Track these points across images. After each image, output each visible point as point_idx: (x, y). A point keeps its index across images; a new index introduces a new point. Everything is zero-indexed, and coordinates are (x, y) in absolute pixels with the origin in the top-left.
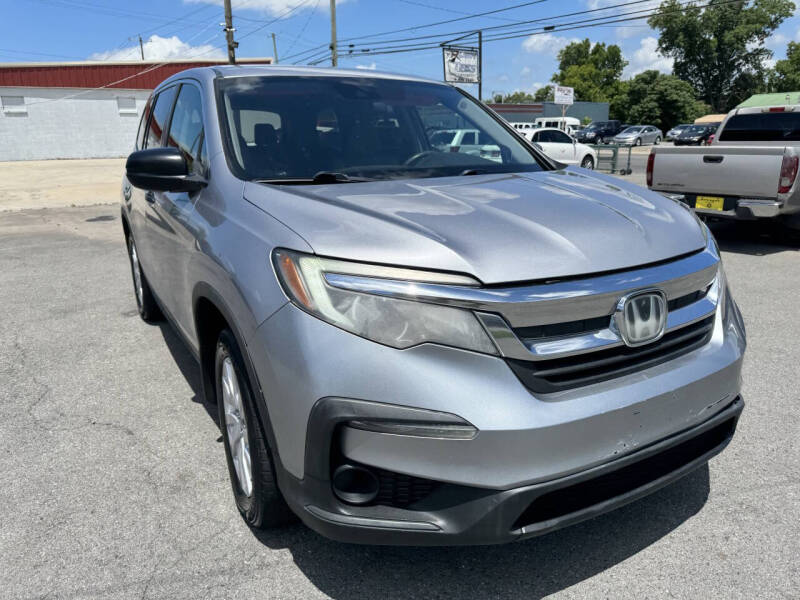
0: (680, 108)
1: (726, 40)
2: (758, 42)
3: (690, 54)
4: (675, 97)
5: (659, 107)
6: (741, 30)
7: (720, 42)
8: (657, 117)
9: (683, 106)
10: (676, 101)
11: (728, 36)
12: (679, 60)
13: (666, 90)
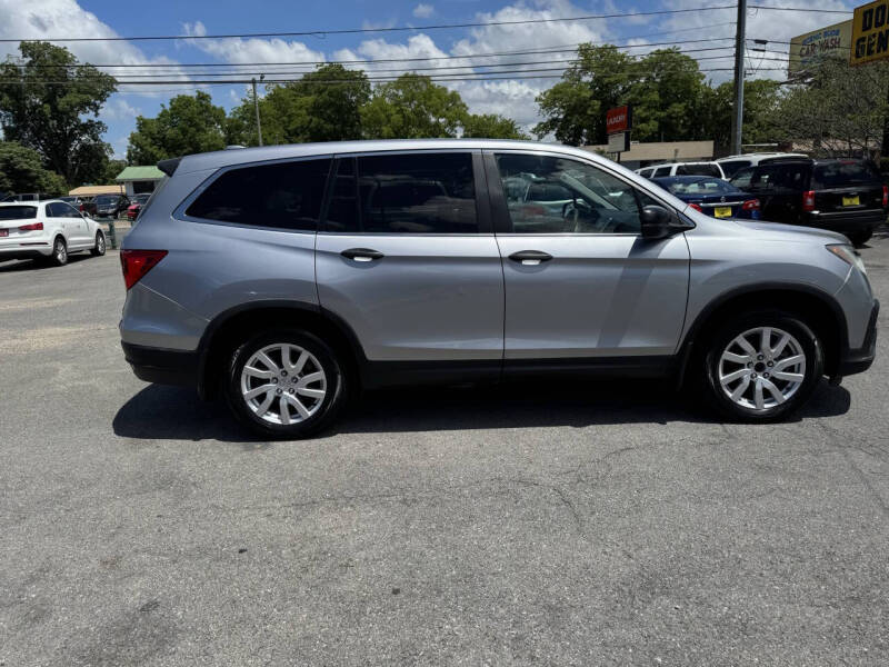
0: (33, 179)
1: (60, 107)
2: (92, 113)
3: (19, 118)
4: (26, 167)
5: (8, 177)
6: (72, 98)
7: (54, 109)
8: (8, 189)
9: (38, 177)
10: (28, 171)
11: (62, 103)
12: (7, 124)
13: (12, 158)
